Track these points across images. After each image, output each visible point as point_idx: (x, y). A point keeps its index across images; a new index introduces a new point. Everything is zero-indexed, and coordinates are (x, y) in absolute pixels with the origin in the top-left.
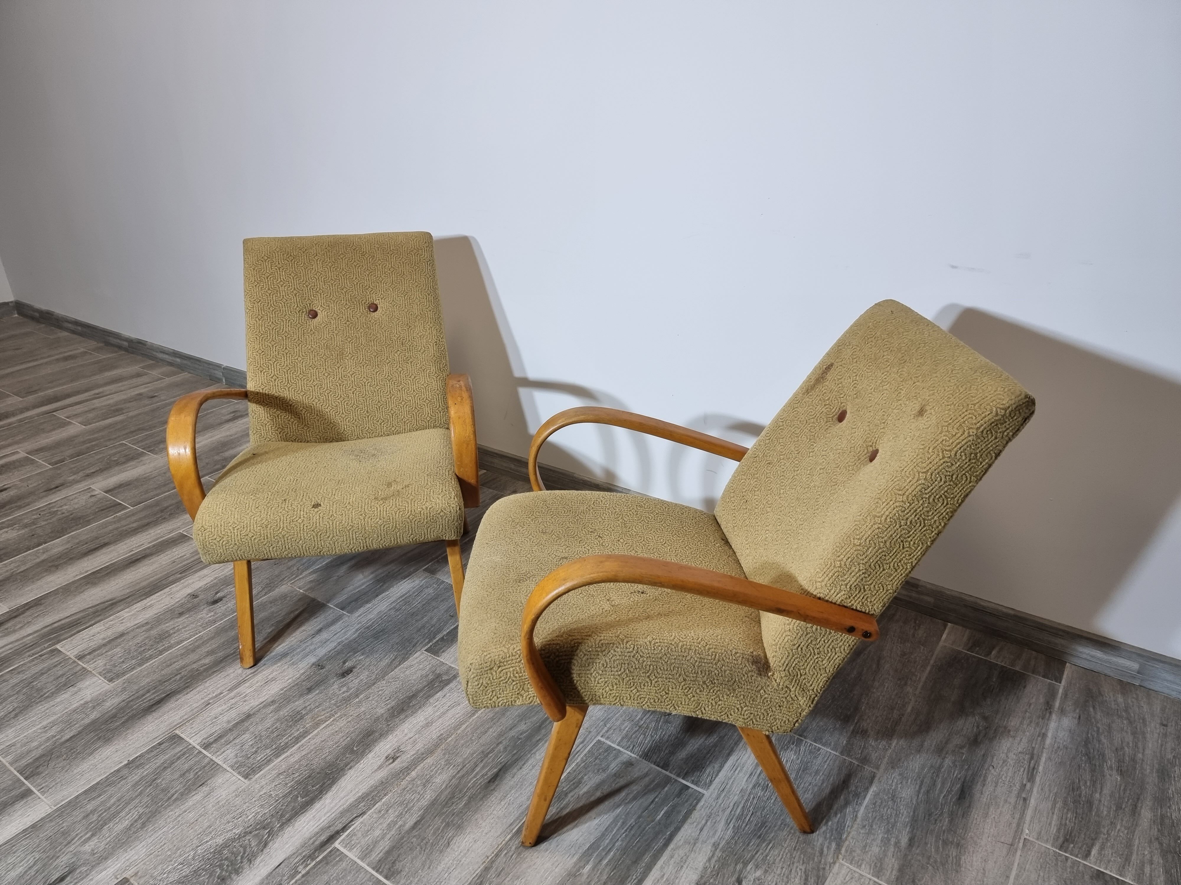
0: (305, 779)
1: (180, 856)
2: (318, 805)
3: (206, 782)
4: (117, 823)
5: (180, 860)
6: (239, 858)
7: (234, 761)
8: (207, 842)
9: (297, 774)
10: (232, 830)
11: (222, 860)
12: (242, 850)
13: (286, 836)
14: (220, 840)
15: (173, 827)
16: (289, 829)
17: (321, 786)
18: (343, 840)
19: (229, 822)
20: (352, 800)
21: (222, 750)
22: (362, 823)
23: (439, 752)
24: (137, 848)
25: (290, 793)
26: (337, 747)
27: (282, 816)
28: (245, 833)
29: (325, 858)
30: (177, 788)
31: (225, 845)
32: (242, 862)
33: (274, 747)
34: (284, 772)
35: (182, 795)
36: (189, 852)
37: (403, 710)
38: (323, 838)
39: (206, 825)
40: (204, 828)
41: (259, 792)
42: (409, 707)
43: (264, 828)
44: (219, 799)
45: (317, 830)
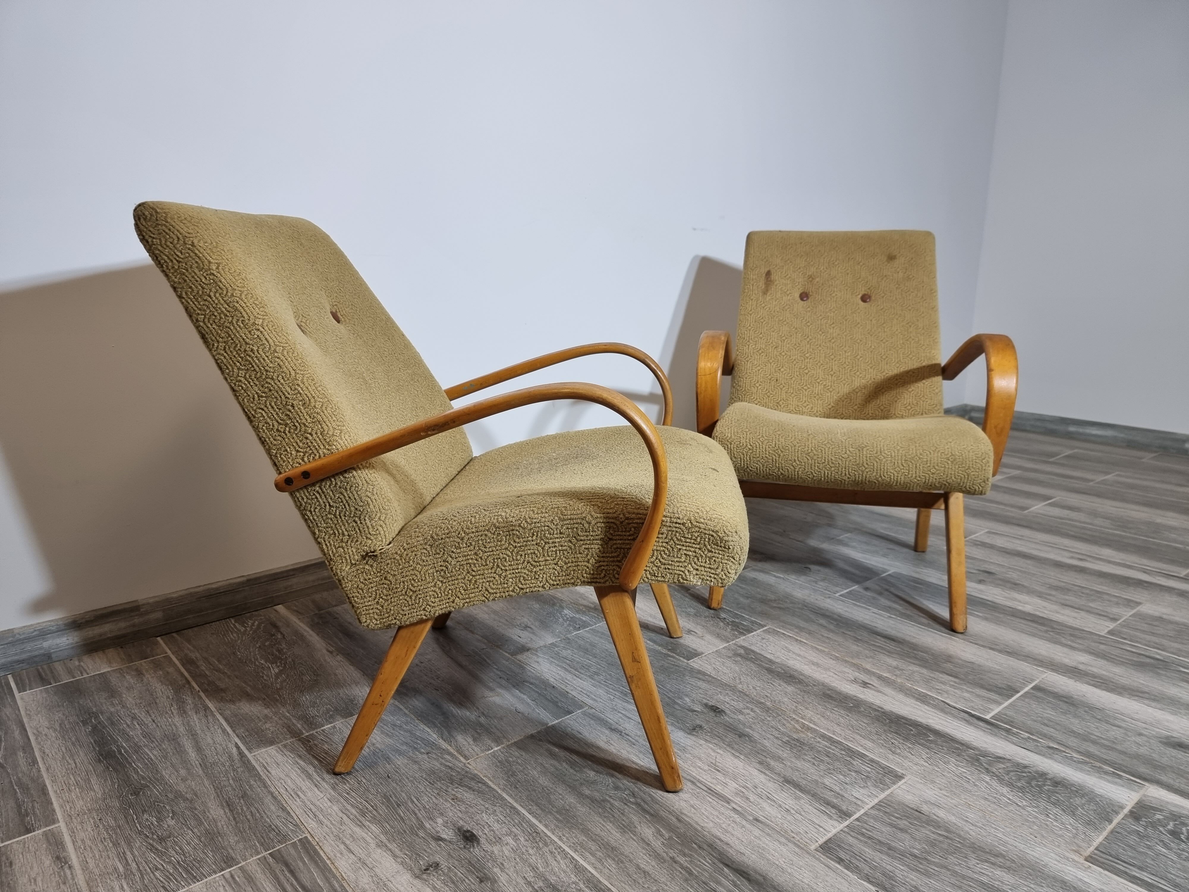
0: (900, 735)
1: (1036, 818)
2: (938, 727)
3: (913, 809)
4: (1002, 883)
5: (1043, 817)
6: (1024, 774)
7: (871, 788)
8: (1009, 799)
9: (893, 741)
10: (987, 783)
11: (1032, 787)
12: (1012, 774)
13: (985, 745)
14: (1005, 790)
15: (996, 829)
16: (974, 744)
17: (911, 726)
18: (980, 713)
19: (976, 785)
20: (926, 707)
21: (854, 800)
22: (956, 703)
23: (855, 661)
24: (1037, 856)
25: (922, 745)
26: (848, 716)
27: (958, 749)
28: (987, 772)
29: (1005, 724)
30: (927, 832)
31: (1011, 785)
32: (1030, 772)
33: (848, 759)
34: (890, 750)
35: (939, 827)
36: (1028, 811)
37: (792, 677)
38: (981, 724)
39: (983, 802)
40: (989, 803)
41: (923, 766)
42: (786, 673)
43: (978, 760)
44: (941, 795)
45: (972, 728)
